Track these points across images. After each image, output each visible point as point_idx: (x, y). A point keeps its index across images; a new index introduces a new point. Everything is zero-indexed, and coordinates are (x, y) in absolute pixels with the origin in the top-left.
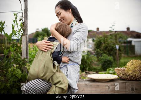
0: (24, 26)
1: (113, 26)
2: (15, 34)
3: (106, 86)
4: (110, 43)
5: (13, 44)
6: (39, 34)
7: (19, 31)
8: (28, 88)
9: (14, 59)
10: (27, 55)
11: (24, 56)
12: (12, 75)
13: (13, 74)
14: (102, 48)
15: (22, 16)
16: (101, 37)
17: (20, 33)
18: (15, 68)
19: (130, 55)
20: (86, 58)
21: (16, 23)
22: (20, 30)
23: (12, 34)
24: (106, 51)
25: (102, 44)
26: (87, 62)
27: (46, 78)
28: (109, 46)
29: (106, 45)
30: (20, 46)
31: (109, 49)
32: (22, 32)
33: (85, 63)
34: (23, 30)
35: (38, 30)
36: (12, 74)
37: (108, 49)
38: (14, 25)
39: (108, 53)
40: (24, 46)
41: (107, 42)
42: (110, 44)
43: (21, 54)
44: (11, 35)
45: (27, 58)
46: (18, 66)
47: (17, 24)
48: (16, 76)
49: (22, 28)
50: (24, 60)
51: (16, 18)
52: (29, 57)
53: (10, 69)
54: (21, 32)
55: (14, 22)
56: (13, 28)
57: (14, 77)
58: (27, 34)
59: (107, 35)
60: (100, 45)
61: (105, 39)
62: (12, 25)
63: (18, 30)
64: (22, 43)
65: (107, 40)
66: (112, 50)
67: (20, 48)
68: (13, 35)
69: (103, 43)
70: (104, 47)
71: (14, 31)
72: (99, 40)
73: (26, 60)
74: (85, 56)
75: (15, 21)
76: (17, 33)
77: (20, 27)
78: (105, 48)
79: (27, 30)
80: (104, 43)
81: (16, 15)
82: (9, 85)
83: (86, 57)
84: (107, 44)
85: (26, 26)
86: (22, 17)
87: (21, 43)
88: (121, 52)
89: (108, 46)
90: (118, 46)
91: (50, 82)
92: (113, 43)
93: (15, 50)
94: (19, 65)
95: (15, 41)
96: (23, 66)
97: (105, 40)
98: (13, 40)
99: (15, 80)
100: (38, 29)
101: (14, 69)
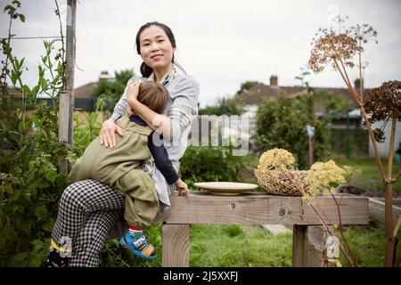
0: (66, 71)
1: (305, 74)
2: (45, 89)
3: (227, 203)
4: (294, 119)
5: (40, 111)
6: (108, 88)
7: (54, 83)
8: (73, 194)
9: (42, 142)
10: (69, 136)
11: (63, 136)
12: (37, 176)
13: (40, 173)
14: (274, 131)
15: (63, 49)
16: (274, 104)
17: (56, 86)
18: (44, 161)
19: (354, 155)
20: (225, 156)
21: (47, 63)
22: (57, 80)
23: (38, 87)
24: (283, 142)
25: (276, 121)
26: (228, 166)
27: (108, 180)
28: (292, 129)
29: (285, 124)
30: (56, 116)
31: (290, 135)
32: (62, 85)
33: (223, 170)
34: (64, 80)
35: (104, 76)
36: (36, 173)
37: (288, 134)
38: (43, 67)
39: (287, 145)
40: (63, 115)
41: (287, 118)
42: (296, 122)
43: (57, 132)
44: (37, 89)
45: (70, 142)
46: (49, 155)
47: (50, 67)
48: (45, 179)
49: (60, 74)
50: (63, 145)
51: (49, 53)
52: (74, 142)
53: (32, 163)
54: (59, 83)
55: (44, 61)
56: (42, 74)
57: (41, 179)
58: (71, 90)
59: (289, 99)
60: (269, 125)
61: (282, 108)
62: (40, 68)
63: (51, 80)
64: (60, 108)
65: (287, 110)
66: (297, 139)
67: (55, 119)
68: (41, 89)
69: (277, 119)
70: (278, 129)
71: (42, 81)
72: (268, 111)
73: (68, 145)
74: (224, 151)
75: (46, 58)
76: (49, 87)
77: (56, 74)
78: (280, 131)
79: (73, 80)
80: (280, 118)
81: (49, 45)
82: (29, 195)
83: (226, 153)
84: (287, 121)
85: (71, 72)
86: (62, 52)
87: (58, 109)
88: (323, 146)
89: (288, 126)
90: (313, 128)
91: (117, 189)
92: (303, 119)
93: (45, 123)
94: (53, 155)
95: (45, 103)
96: (61, 158)
97: (284, 112)
98: (39, 100)
99: (42, 186)
100: (106, 73)
101: (42, 163)
